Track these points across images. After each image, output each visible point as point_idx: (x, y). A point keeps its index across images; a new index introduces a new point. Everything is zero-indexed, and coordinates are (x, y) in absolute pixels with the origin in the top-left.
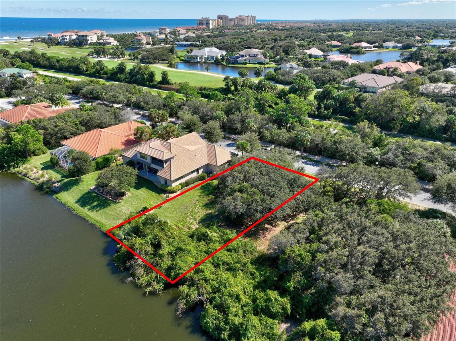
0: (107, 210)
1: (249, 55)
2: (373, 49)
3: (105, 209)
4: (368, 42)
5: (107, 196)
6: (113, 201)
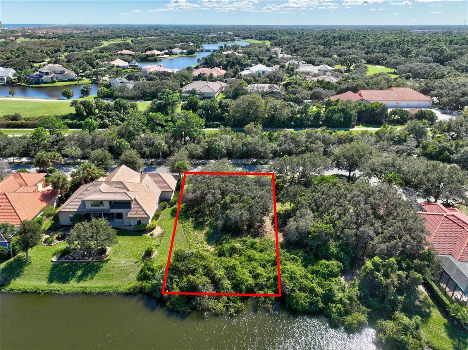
0: (102, 272)
1: (55, 72)
2: (165, 56)
3: (99, 272)
4: (158, 50)
5: (86, 259)
6: (99, 261)
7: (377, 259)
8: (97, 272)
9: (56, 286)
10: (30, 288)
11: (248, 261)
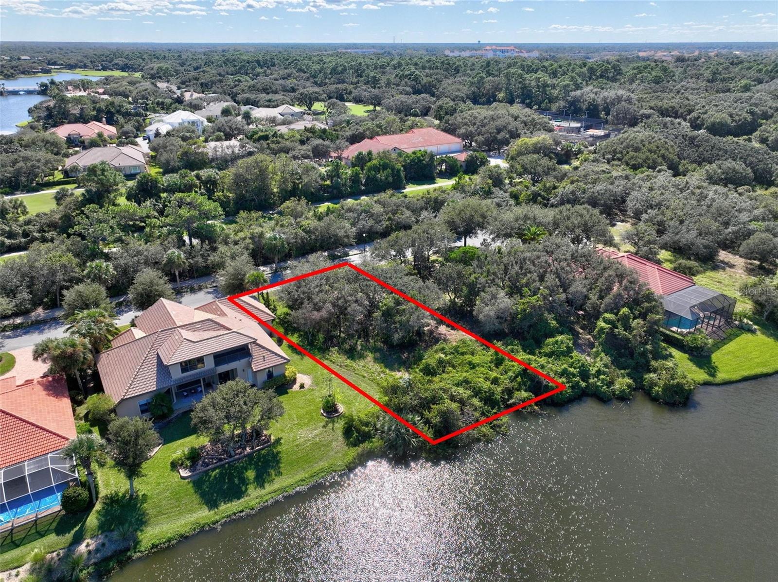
0: (286, 459)
3: (282, 461)
5: (241, 453)
6: (267, 447)
7: (608, 316)
8: (278, 462)
9: (228, 508)
10: (187, 529)
11: (472, 369)
